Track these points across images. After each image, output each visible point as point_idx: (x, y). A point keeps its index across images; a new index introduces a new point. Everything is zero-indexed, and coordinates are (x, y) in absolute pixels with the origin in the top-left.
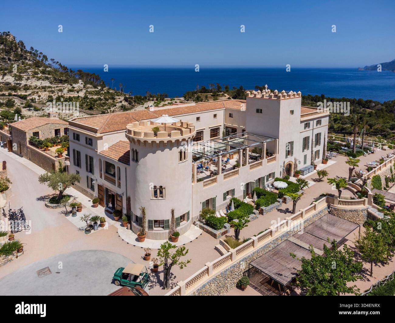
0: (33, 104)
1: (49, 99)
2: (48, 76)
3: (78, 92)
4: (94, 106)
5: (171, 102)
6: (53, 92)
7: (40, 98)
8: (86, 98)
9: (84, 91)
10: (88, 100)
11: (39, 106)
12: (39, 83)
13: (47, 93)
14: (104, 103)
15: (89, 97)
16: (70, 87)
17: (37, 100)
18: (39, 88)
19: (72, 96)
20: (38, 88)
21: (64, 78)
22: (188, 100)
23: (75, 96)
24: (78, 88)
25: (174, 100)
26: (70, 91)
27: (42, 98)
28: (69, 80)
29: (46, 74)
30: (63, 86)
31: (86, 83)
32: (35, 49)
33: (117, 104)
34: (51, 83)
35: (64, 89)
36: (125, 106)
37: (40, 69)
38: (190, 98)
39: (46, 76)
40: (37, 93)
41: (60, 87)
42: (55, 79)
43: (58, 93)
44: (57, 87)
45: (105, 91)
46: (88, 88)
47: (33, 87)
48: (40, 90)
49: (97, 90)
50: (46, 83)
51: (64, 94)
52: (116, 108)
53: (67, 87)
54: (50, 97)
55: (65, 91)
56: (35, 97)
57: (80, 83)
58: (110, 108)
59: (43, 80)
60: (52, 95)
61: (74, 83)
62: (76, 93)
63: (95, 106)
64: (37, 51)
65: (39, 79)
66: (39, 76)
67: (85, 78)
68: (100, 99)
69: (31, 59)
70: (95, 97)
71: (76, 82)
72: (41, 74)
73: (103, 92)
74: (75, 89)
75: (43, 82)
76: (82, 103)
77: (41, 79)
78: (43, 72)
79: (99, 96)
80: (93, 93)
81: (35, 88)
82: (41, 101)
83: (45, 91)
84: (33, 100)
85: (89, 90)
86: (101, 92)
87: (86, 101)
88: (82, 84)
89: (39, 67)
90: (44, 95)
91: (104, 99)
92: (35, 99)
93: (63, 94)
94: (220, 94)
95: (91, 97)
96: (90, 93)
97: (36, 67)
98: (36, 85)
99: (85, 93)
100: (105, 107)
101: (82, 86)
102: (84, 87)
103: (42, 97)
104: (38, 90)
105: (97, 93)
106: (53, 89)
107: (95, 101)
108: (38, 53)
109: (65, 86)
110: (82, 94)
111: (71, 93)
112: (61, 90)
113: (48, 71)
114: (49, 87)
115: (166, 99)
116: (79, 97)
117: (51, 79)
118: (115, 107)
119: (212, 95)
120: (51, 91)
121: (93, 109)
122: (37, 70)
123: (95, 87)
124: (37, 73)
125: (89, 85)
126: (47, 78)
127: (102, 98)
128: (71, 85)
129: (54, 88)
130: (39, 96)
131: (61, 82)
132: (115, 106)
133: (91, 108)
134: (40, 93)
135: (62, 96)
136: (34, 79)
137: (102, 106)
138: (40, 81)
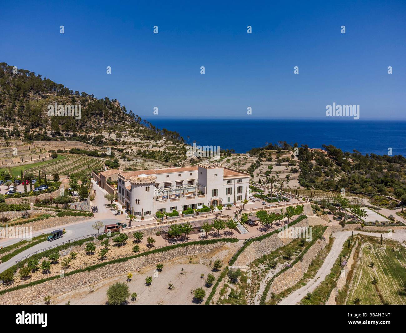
0: (127, 156)
1: (138, 152)
2: (140, 134)
3: (160, 147)
4: (169, 159)
5: (236, 157)
6: (142, 147)
7: (133, 151)
8: (165, 152)
9: (165, 147)
10: (166, 154)
11: (130, 158)
12: (133, 140)
13: (137, 147)
14: (177, 157)
15: (167, 152)
16: (155, 143)
17: (130, 153)
18: (133, 144)
19: (155, 150)
20: (131, 143)
21: (151, 136)
22: (252, 156)
23: (157, 150)
24: (161, 144)
25: (240, 155)
26: (154, 146)
27: (133, 152)
28: (155, 138)
29: (138, 132)
30: (150, 142)
31: (168, 140)
32: (133, 112)
33: (188, 158)
34: (141, 140)
35: (150, 144)
36: (194, 160)
37: (135, 128)
38: (255, 154)
39: (139, 134)
40: (131, 147)
41: (148, 143)
42: (145, 136)
43: (145, 148)
44: (145, 143)
45: (181, 147)
46: (168, 144)
47: (128, 143)
48: (133, 145)
49: (174, 146)
50: (138, 140)
51: (150, 149)
52: (187, 161)
53: (153, 142)
54: (139, 150)
55: (151, 146)
56: (129, 150)
57: (164, 139)
58: (181, 161)
59: (136, 137)
60: (141, 149)
61: (158, 140)
62: (159, 148)
63: (171, 159)
64: (133, 114)
65: (133, 136)
66: (133, 134)
67: (167, 135)
68: (175, 154)
69: (129, 121)
70: (172, 152)
71: (160, 139)
72: (135, 133)
73: (179, 148)
74: (158, 144)
75: (136, 139)
76: (161, 156)
77: (135, 136)
78: (137, 131)
79: (175, 151)
80: (171, 148)
81: (130, 143)
82: (133, 154)
83: (136, 146)
84: (127, 153)
85: (168, 146)
86: (178, 148)
87: (165, 155)
88: (164, 140)
89: (134, 127)
90: (135, 149)
91: (179, 153)
92: (129, 152)
93: (148, 149)
94: (284, 152)
95: (168, 152)
96: (169, 148)
97: (132, 127)
98: (130, 141)
99: (165, 149)
100: (178, 160)
101: (164, 142)
102: (165, 143)
103: (133, 150)
104: (131, 145)
105: (174, 149)
106: (142, 145)
107: (171, 155)
108: (135, 115)
109: (151, 142)
110: (162, 149)
111: (155, 148)
112: (147, 146)
113: (140, 130)
114: (140, 143)
115: (232, 154)
116: (159, 151)
117: (142, 136)
118: (185, 161)
119: (276, 152)
120: (140, 146)
121: (168, 162)
122: (132, 130)
123: (174, 143)
124: (132, 132)
125: (170, 142)
126: (139, 136)
127: (177, 153)
128: (156, 141)
129: (143, 143)
130: (132, 150)
131: (149, 139)
132: (186, 159)
133: (167, 161)
134: (133, 148)
135: (148, 150)
136: (129, 137)
137: (176, 159)
138: (134, 138)
